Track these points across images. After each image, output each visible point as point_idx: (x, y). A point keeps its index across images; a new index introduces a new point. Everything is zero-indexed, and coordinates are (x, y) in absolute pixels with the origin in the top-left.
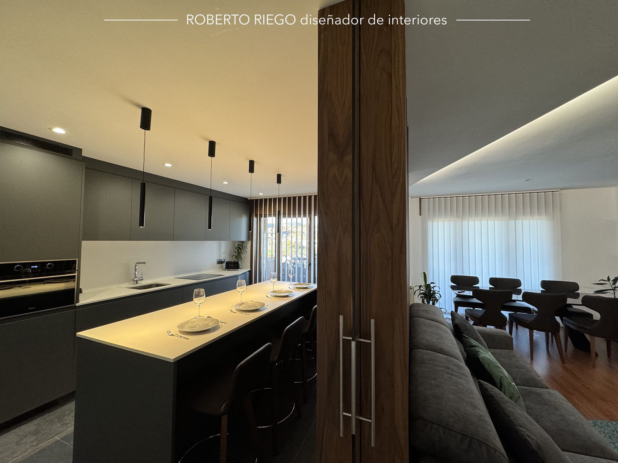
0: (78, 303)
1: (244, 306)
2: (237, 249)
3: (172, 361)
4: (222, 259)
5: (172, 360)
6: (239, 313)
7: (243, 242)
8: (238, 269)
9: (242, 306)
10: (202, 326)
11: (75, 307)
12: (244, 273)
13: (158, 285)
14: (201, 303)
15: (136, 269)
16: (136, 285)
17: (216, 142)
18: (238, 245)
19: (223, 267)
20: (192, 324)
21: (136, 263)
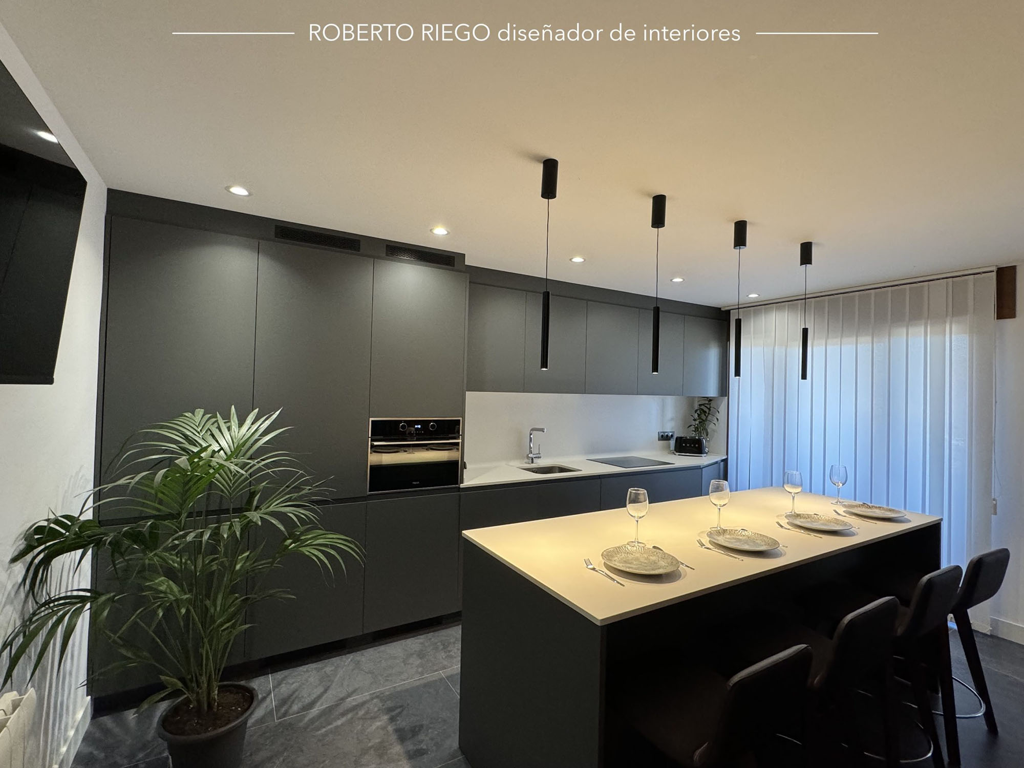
0: (463, 483)
1: (726, 538)
2: (698, 412)
3: (598, 624)
4: (668, 431)
5: (599, 622)
6: (716, 550)
7: (710, 400)
8: (702, 454)
9: (722, 537)
10: (645, 563)
11: (459, 489)
12: (716, 463)
13: (562, 470)
14: (640, 518)
15: (531, 438)
16: (532, 465)
17: (667, 196)
18: (700, 405)
19: (669, 447)
20: (626, 555)
21: (531, 428)
